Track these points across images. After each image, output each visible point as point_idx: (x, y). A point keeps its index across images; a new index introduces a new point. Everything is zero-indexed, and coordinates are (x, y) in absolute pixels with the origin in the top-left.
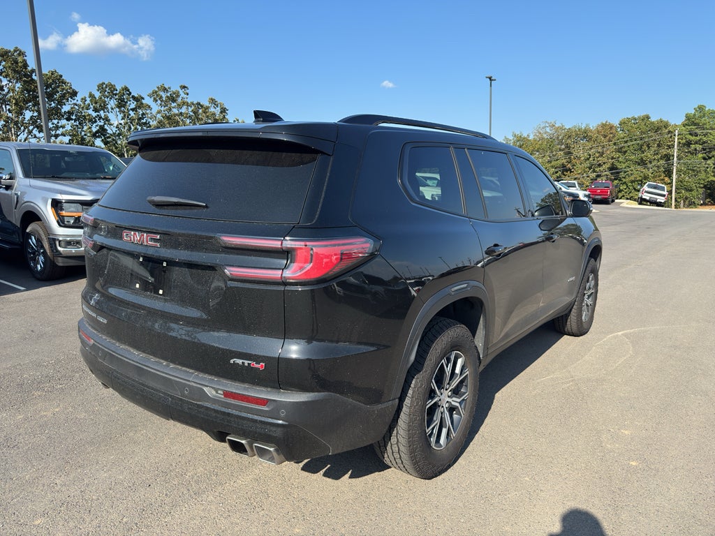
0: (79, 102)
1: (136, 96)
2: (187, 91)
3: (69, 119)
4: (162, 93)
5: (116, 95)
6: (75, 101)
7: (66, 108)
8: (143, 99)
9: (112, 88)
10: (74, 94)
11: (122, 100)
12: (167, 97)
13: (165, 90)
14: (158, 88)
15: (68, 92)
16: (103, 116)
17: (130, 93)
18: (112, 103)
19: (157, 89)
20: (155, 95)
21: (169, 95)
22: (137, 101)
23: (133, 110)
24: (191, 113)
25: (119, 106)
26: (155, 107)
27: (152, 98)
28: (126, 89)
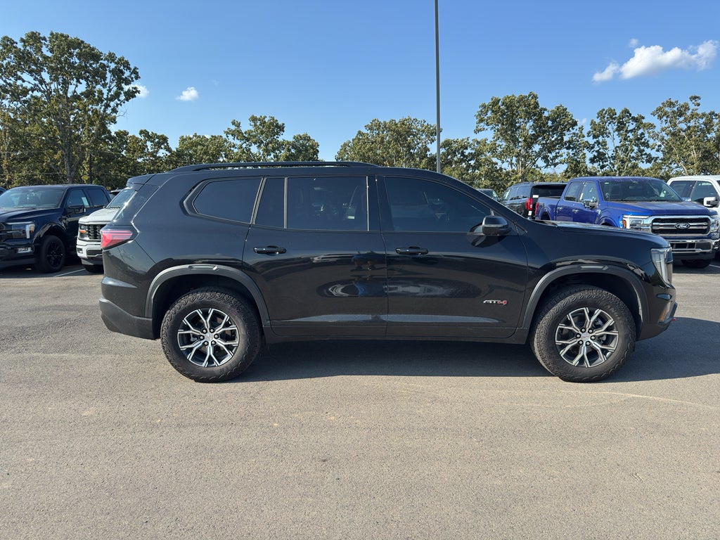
0: (577, 132)
1: (636, 116)
2: (699, 101)
3: (568, 148)
4: (667, 109)
5: (614, 119)
6: (574, 131)
7: (566, 138)
8: (643, 118)
9: (612, 113)
10: (575, 124)
11: (622, 123)
12: (673, 112)
13: (671, 104)
14: (663, 104)
15: (569, 123)
16: (601, 141)
17: (630, 115)
18: (611, 128)
19: (661, 106)
20: (660, 113)
21: (675, 109)
22: (636, 122)
23: (631, 131)
24: (703, 126)
25: (618, 130)
26: (659, 125)
27: (657, 116)
28: (626, 111)
